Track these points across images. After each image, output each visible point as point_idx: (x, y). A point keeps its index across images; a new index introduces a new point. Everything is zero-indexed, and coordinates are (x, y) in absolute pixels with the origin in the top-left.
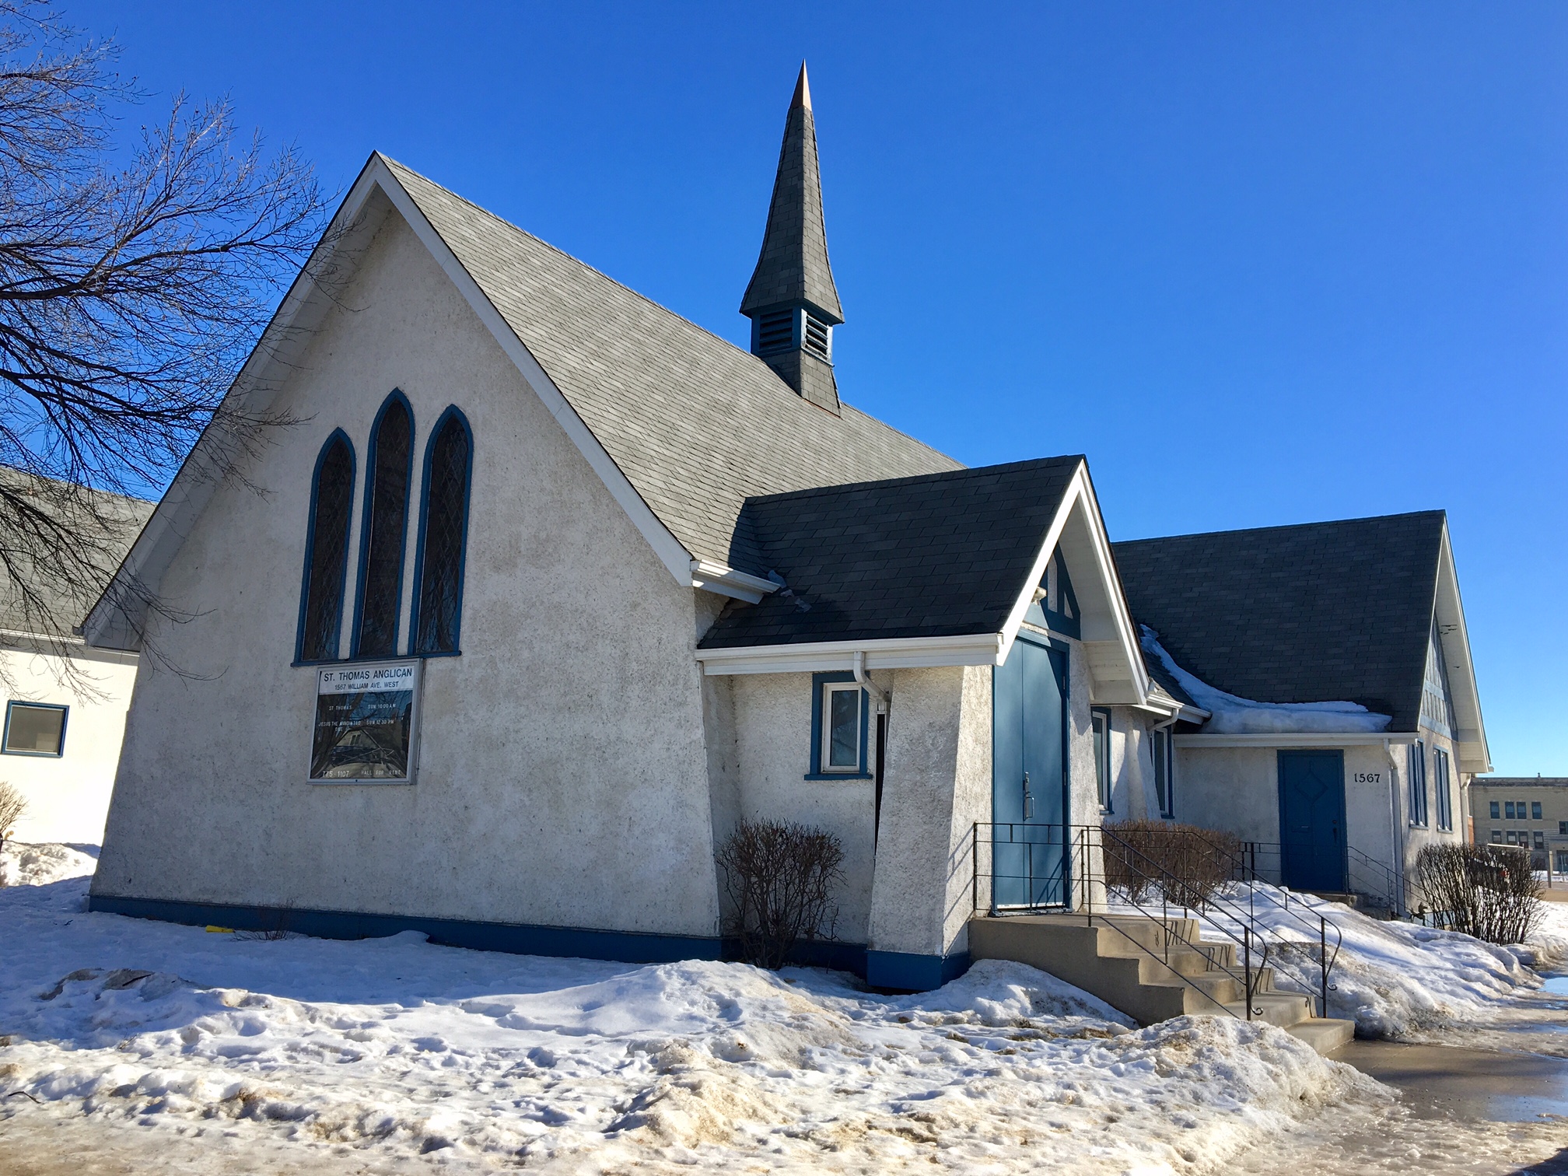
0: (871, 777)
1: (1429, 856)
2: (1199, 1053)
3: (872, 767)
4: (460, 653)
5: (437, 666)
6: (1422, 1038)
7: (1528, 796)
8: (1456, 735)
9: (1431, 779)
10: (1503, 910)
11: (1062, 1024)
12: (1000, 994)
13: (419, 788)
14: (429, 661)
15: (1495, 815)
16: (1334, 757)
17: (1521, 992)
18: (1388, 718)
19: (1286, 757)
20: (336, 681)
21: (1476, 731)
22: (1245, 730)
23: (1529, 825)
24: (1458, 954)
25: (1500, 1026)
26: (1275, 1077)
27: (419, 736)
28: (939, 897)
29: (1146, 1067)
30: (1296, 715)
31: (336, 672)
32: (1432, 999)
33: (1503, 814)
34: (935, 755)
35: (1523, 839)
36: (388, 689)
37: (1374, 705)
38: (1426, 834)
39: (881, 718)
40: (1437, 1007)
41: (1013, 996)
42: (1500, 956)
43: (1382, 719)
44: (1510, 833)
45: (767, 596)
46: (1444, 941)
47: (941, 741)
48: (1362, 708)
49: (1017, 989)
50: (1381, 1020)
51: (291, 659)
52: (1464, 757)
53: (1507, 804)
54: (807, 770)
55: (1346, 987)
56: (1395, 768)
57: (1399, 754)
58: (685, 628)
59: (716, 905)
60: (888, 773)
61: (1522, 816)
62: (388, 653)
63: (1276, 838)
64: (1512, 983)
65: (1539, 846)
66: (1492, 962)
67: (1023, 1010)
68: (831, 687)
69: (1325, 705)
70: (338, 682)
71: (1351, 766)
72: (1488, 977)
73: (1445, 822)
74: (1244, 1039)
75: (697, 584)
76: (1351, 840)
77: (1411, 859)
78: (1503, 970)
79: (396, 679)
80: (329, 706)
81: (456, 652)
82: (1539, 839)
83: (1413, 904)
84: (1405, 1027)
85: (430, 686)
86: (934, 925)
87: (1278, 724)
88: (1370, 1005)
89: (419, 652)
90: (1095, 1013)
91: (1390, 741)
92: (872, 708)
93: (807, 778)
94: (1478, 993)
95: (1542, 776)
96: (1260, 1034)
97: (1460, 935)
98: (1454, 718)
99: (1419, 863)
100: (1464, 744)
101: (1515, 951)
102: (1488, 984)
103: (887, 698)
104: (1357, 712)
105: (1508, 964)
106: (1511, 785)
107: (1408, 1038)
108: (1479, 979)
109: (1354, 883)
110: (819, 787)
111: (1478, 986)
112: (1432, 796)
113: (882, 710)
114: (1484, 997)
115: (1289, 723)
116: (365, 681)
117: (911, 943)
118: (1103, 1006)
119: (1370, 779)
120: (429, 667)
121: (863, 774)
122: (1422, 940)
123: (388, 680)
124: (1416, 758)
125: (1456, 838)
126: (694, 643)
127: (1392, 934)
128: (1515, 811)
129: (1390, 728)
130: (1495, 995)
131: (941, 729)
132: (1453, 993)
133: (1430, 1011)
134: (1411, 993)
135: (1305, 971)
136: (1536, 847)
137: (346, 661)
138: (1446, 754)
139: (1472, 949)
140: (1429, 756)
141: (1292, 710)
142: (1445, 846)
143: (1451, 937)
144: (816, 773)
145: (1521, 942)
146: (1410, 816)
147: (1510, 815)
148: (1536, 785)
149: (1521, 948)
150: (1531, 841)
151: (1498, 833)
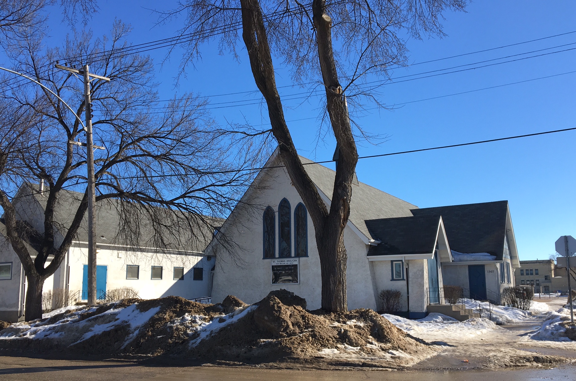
0: (405, 280)
1: (506, 290)
2: (477, 322)
3: (405, 278)
4: (308, 256)
5: (303, 259)
6: (509, 324)
7: (534, 267)
8: (511, 258)
9: (505, 270)
10: (524, 302)
11: (448, 322)
12: (438, 318)
13: (301, 285)
14: (300, 258)
15: (522, 274)
16: (482, 267)
17: (527, 319)
18: (495, 257)
19: (470, 267)
20: (276, 262)
21: (516, 256)
22: (460, 261)
23: (534, 277)
24: (514, 312)
25: (522, 323)
26: (489, 325)
27: (300, 274)
28: (423, 302)
29: (470, 324)
30: (473, 257)
31: (276, 260)
32: (509, 318)
33: (525, 273)
34: (419, 276)
35: (532, 282)
36: (291, 264)
37: (492, 254)
38: (505, 285)
39: (407, 269)
40: (511, 320)
41: (439, 318)
42: (523, 312)
43: (494, 257)
44: (528, 281)
45: (378, 244)
46: (510, 309)
47: (420, 273)
48: (489, 254)
49: (440, 317)
50: (501, 321)
51: (262, 257)
52: (514, 263)
53: (526, 270)
54: (391, 279)
55: (494, 316)
56: (497, 269)
57: (498, 265)
58: (365, 251)
59: (376, 306)
60: (410, 279)
61: (532, 274)
62: (289, 256)
63: (468, 287)
64: (526, 317)
65: (538, 285)
66: (521, 313)
67: (441, 320)
68: (394, 263)
69: (480, 254)
70: (277, 263)
71: (487, 269)
72: (520, 316)
73: (509, 281)
74: (482, 321)
75: (370, 244)
76: (487, 287)
77: (501, 291)
78: (524, 315)
79: (293, 262)
80: (274, 268)
81: (306, 255)
82: (538, 282)
83: (503, 302)
84: (505, 323)
85: (301, 263)
86: (422, 307)
87: (469, 259)
88: (499, 319)
89: (298, 255)
90: (453, 320)
91: (496, 262)
92: (404, 267)
93: (391, 280)
94: (518, 318)
95: (538, 260)
96: (485, 320)
97: (514, 308)
98: (511, 254)
99: (504, 292)
100: (513, 260)
101: (527, 312)
102: (521, 317)
103: (408, 265)
104: (488, 255)
105: (525, 314)
106: (527, 263)
107: (506, 324)
108: (518, 316)
109: (488, 298)
110: (393, 282)
111: (519, 317)
112: (506, 275)
113: (407, 267)
114: (520, 319)
115: (471, 259)
116: (284, 262)
117: (418, 310)
118: (455, 319)
119: (491, 272)
120: (300, 259)
121: (403, 279)
122: (506, 309)
123: (291, 262)
124: (502, 266)
125: (512, 285)
126: (366, 255)
127: (499, 308)
128: (529, 272)
129: (496, 259)
130: (522, 319)
131: (420, 271)
132: (513, 318)
133: (510, 320)
134: (506, 317)
135: (486, 314)
136: (537, 285)
137: (278, 258)
138: (509, 263)
139: (517, 311)
140: (505, 265)
141: (472, 255)
142: (510, 288)
143: (512, 309)
144: (393, 279)
145: (528, 310)
146: (501, 281)
147: (527, 274)
148: (536, 263)
149: (528, 311)
150: (535, 283)
151: (523, 281)
